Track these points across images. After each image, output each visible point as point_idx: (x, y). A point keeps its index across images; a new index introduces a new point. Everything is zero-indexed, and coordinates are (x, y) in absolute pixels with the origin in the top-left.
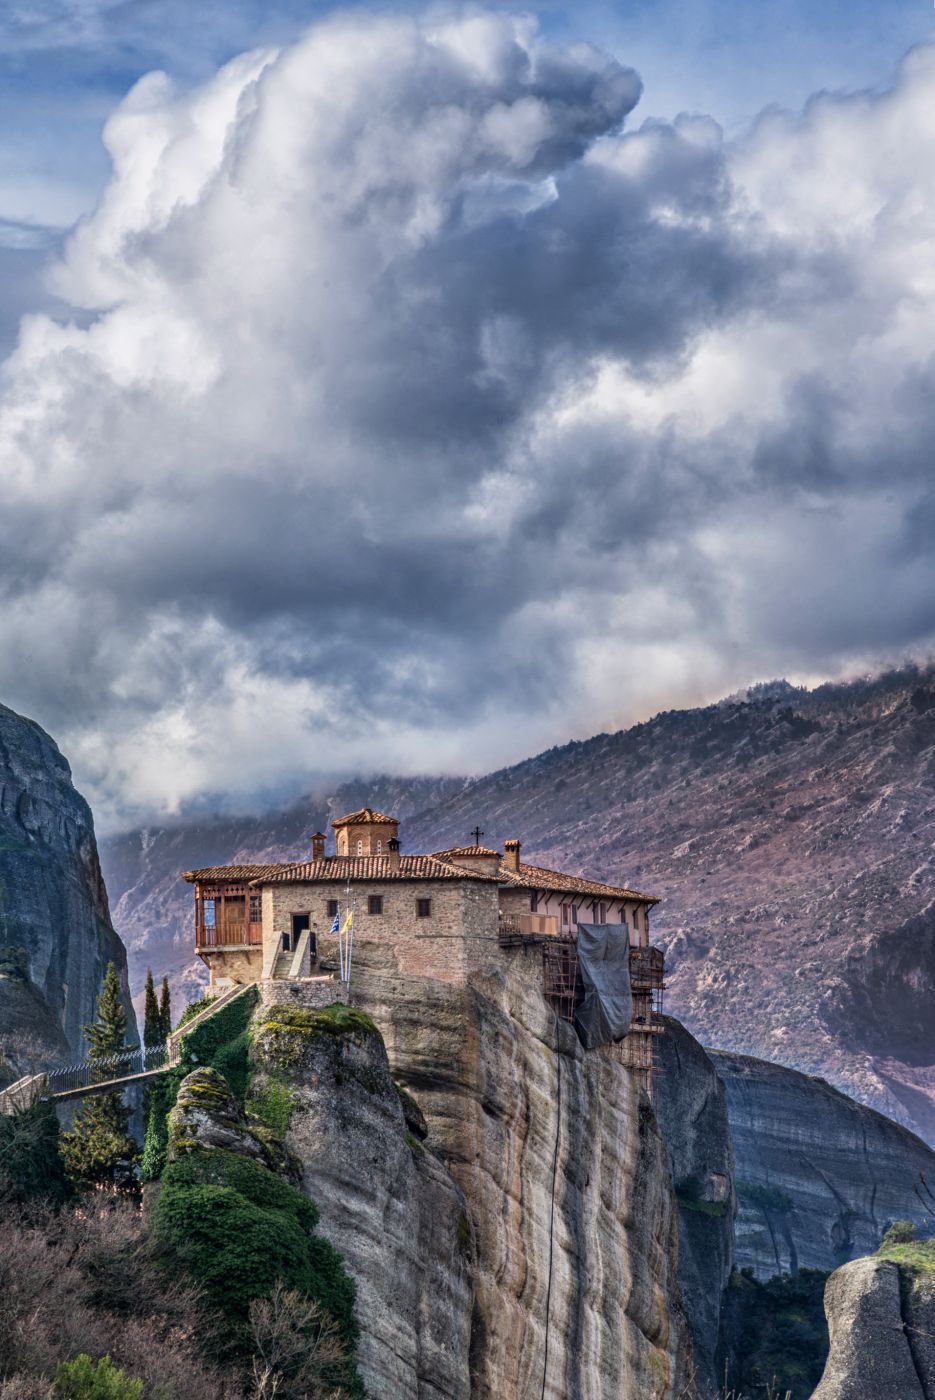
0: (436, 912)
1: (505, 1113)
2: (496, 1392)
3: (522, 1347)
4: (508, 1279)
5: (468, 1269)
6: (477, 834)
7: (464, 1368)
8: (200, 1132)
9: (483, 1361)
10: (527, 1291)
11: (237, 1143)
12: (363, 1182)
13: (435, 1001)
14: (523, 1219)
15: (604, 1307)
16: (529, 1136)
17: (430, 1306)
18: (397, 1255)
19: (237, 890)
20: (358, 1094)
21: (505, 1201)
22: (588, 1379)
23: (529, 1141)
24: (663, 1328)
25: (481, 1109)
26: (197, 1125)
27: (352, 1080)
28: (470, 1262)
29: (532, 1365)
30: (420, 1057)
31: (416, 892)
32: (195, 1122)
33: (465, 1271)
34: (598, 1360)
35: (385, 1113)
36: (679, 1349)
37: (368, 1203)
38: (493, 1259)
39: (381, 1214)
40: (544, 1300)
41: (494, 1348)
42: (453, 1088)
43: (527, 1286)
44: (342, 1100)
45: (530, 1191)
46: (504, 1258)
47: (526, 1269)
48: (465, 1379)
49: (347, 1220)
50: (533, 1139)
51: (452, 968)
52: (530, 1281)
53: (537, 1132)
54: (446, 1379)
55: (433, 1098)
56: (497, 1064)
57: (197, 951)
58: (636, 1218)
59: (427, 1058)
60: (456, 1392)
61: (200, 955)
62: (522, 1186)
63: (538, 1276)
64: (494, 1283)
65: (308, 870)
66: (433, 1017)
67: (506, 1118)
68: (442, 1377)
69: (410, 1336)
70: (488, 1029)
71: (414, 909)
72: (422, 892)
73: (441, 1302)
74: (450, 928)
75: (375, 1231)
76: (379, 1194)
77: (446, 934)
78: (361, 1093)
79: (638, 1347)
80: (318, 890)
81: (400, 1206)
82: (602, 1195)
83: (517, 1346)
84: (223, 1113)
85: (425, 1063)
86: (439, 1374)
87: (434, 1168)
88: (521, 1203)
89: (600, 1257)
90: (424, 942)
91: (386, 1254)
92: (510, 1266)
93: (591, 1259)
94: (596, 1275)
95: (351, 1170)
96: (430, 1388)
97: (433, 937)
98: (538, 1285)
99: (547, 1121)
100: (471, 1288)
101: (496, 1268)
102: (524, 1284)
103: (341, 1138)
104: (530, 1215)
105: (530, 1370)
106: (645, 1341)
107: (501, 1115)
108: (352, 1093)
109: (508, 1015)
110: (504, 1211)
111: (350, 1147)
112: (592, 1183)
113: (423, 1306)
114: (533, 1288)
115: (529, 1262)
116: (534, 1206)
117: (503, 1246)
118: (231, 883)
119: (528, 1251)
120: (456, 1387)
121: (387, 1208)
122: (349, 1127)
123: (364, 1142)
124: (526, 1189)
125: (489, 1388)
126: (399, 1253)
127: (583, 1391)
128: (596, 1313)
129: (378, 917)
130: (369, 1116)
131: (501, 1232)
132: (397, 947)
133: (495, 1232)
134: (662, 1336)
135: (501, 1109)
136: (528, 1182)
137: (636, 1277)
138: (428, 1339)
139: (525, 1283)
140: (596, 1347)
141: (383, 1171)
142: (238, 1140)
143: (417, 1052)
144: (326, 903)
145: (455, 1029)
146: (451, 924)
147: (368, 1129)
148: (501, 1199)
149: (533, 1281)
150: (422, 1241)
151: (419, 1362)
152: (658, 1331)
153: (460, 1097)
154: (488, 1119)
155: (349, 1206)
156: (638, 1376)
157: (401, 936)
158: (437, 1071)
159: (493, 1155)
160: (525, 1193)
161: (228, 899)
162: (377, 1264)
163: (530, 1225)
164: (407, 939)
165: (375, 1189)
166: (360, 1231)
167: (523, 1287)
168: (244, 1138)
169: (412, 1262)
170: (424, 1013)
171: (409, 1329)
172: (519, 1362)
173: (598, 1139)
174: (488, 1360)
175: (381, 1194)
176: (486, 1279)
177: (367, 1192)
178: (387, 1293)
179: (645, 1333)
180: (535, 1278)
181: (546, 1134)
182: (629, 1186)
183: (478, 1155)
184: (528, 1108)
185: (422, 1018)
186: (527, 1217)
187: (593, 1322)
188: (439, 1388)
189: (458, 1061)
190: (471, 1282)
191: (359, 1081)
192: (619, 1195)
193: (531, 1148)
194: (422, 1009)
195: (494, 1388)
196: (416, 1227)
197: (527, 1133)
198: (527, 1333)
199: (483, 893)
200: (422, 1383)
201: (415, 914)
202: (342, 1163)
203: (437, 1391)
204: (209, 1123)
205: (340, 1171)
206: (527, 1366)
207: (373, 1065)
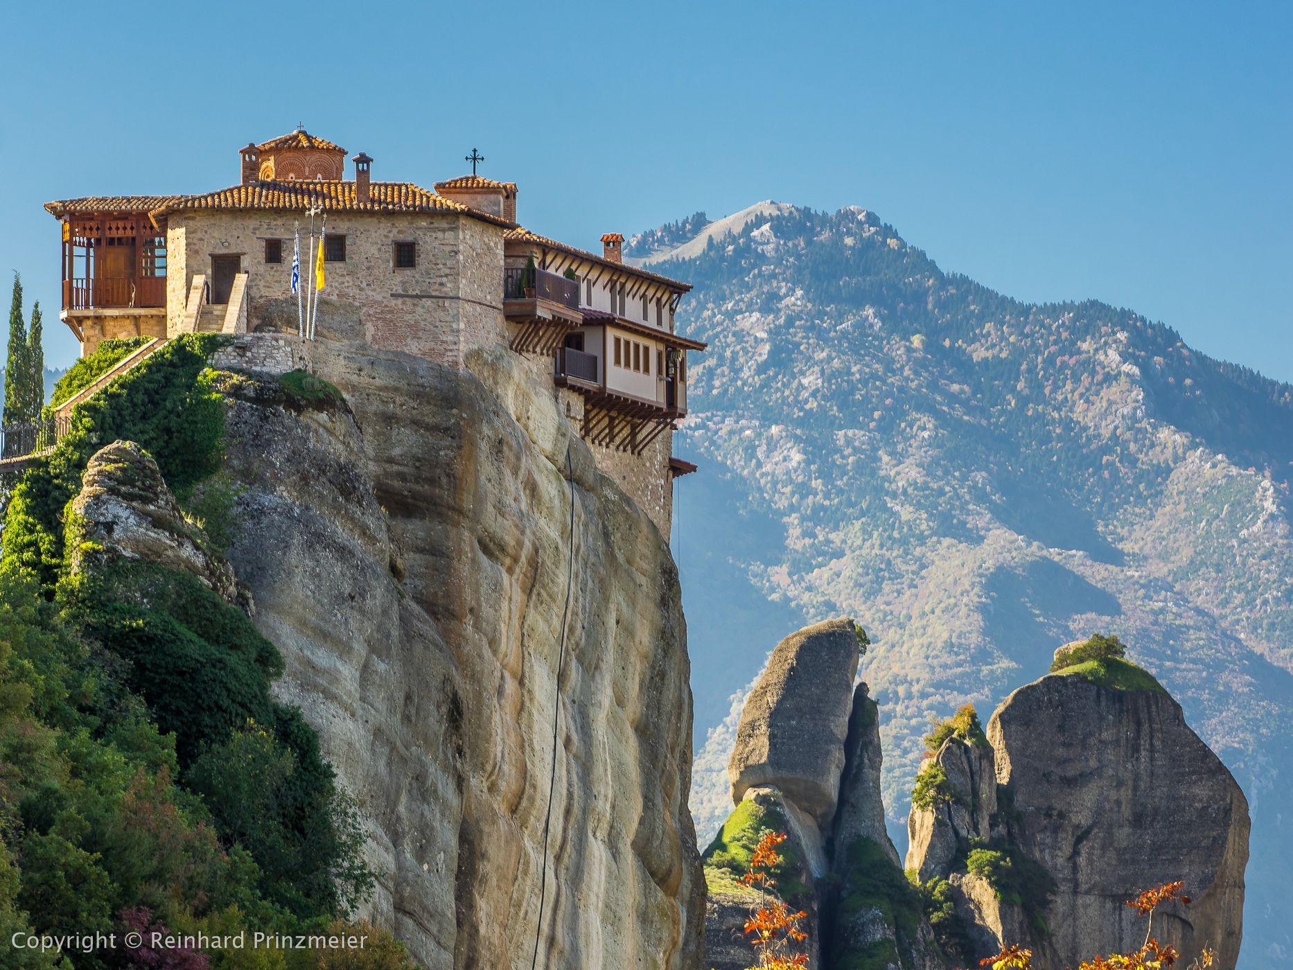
0: (422, 261)
1: (508, 555)
2: (484, 937)
3: (516, 878)
4: (503, 785)
5: (459, 765)
6: (475, 159)
7: (450, 899)
8: (118, 533)
9: (471, 893)
10: (524, 803)
11: (170, 553)
12: (335, 626)
13: (418, 389)
14: (523, 703)
15: (609, 835)
16: (535, 591)
17: (410, 811)
18: (375, 735)
19: (125, 228)
20: (330, 502)
21: (502, 677)
22: (587, 928)
23: (534, 597)
24: (675, 870)
25: (477, 545)
26: (114, 523)
27: (323, 479)
28: (460, 756)
29: (524, 904)
30: (396, 468)
31: (395, 231)
32: (110, 518)
33: (455, 768)
34: (600, 905)
35: (364, 532)
36: (691, 897)
37: (340, 657)
38: (487, 757)
39: (358, 674)
40: (544, 818)
41: (483, 876)
42: (440, 515)
43: (525, 797)
44: (307, 508)
45: (532, 666)
46: (499, 755)
47: (526, 773)
48: (450, 914)
49: (311, 679)
50: (539, 594)
51: (443, 342)
52: (529, 791)
53: (544, 586)
54: (429, 912)
55: (410, 527)
56: (500, 484)
57: (64, 315)
58: (651, 720)
59: (405, 469)
60: (439, 931)
61: (67, 321)
62: (523, 658)
63: (539, 784)
64: (485, 790)
65: (236, 196)
66: (414, 412)
67: (508, 561)
68: (425, 908)
69: (387, 850)
70: (490, 433)
71: (389, 255)
72: (402, 230)
73: (426, 806)
74: (442, 284)
75: (350, 698)
76: (356, 646)
77: (436, 293)
78: (335, 500)
79: (646, 893)
80: (252, 223)
81: (381, 667)
82: (615, 684)
83: (510, 876)
84: (152, 507)
85: (402, 477)
86: (421, 904)
87: (419, 620)
88: (521, 683)
89: (609, 768)
90: (404, 303)
91: (362, 733)
92: (506, 768)
93: (598, 770)
94: (603, 792)
95: (318, 608)
96: (409, 922)
97: (417, 296)
98: (538, 797)
99: (557, 572)
100: (461, 792)
101: (489, 768)
102: (520, 795)
103: (307, 561)
104: (531, 700)
105: (523, 911)
106: (653, 884)
107: (501, 557)
108: (321, 496)
109: (514, 418)
110: (500, 692)
111: (318, 575)
112: (604, 666)
113: (401, 809)
114: (532, 800)
115: (529, 764)
116: (536, 688)
117: (498, 739)
118: (116, 219)
119: (528, 749)
120: (440, 923)
121: (365, 668)
122: (318, 547)
123: (337, 570)
124: (527, 664)
125: (477, 931)
126: (378, 733)
127: (582, 944)
128: (600, 843)
129: (338, 265)
130: (341, 531)
131: (496, 718)
132: (364, 310)
133: (490, 719)
134: (672, 880)
135: (503, 549)
136: (530, 654)
137: (647, 799)
138: (408, 856)
139: (523, 793)
140: (599, 887)
141: (362, 612)
142: (172, 547)
143: (390, 460)
144: (264, 244)
145: (447, 429)
146: (444, 280)
147: (343, 552)
148: (497, 674)
149: (532, 791)
150: (407, 719)
151: (397, 885)
152: (669, 871)
153: (449, 527)
154: (484, 559)
155: (314, 659)
156: (644, 930)
157: (370, 293)
158: (417, 487)
159: (491, 610)
160: (527, 669)
161: (111, 241)
162: (350, 745)
163: (530, 714)
164: (379, 298)
165: (350, 638)
166: (330, 696)
167: (520, 798)
168: (181, 545)
169: (393, 748)
170: (402, 405)
171: (386, 840)
172: (511, 899)
173: (612, 607)
174: (475, 892)
175: (360, 648)
176: (476, 783)
177: (340, 641)
178: (361, 788)
179: (653, 874)
180: (534, 787)
181: (556, 589)
182: (644, 674)
183: (471, 610)
184: (537, 551)
185: (398, 411)
186: (528, 703)
187: (597, 854)
188: (420, 924)
189: (448, 475)
190: (460, 782)
191: (330, 482)
192: (633, 688)
193: (536, 607)
194: (399, 400)
195: (483, 930)
196: (400, 697)
197: (533, 586)
198: (522, 861)
199: (486, 240)
200: (400, 916)
201: (391, 264)
202: (307, 596)
203: (416, 928)
204: (132, 520)
205: (304, 608)
206: (519, 905)
207: (350, 462)
